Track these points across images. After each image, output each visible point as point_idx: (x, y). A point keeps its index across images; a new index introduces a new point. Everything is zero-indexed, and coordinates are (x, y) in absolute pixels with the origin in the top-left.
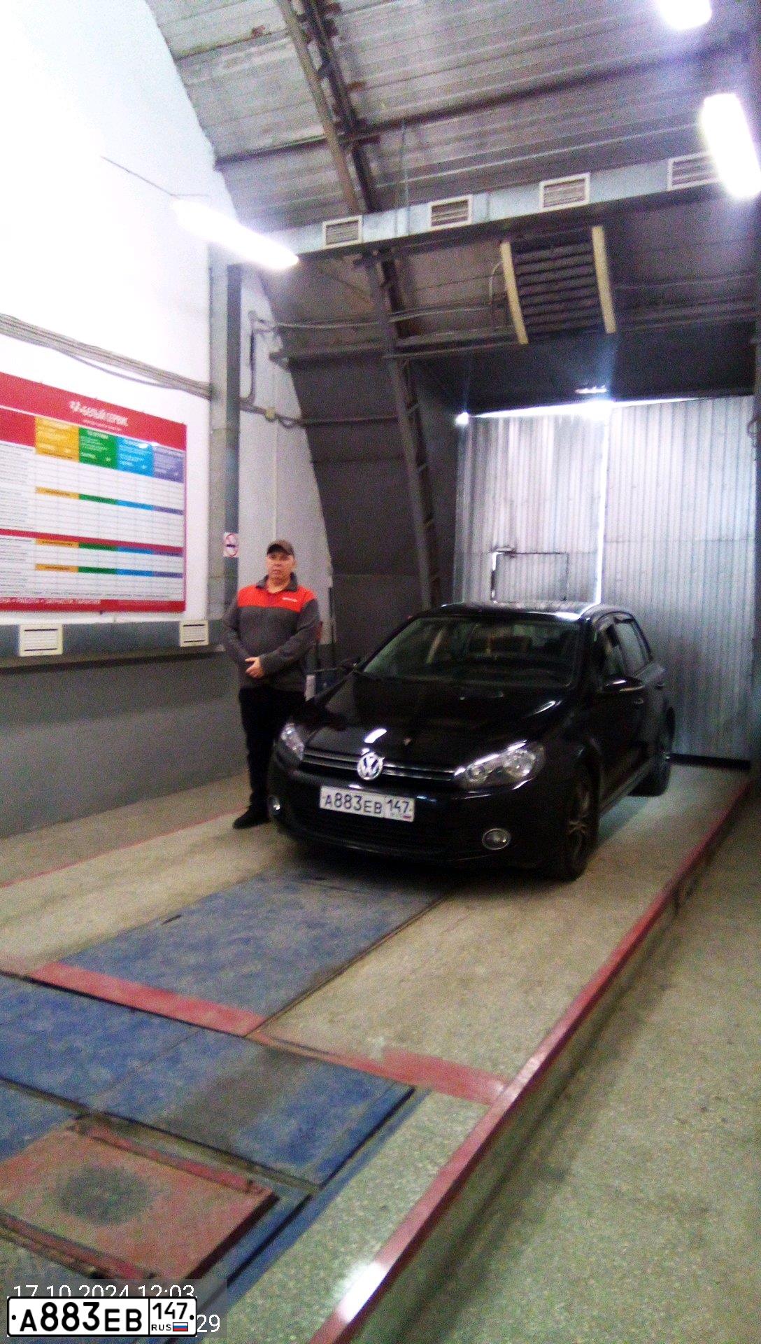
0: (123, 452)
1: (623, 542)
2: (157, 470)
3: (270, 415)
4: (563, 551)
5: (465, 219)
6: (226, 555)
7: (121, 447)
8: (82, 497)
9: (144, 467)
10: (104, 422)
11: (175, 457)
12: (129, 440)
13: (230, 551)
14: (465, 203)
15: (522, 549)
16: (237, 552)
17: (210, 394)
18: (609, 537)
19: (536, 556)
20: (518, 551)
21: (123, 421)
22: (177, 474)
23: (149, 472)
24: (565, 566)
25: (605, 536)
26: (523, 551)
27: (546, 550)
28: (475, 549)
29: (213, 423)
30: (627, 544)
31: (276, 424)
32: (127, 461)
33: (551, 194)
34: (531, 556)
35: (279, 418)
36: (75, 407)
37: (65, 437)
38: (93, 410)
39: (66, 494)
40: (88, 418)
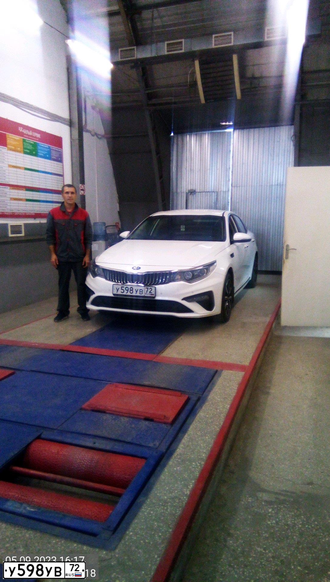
0: (40, 150)
1: (239, 186)
2: (53, 157)
3: (93, 133)
4: (215, 191)
5: (181, 49)
6: (81, 194)
7: (39, 148)
8: (26, 169)
9: (48, 156)
11: (59, 151)
12: (41, 144)
13: (82, 192)
14: (181, 43)
15: (198, 190)
16: (84, 192)
17: (71, 124)
18: (233, 185)
19: (204, 193)
20: (197, 191)
21: (38, 136)
22: (59, 159)
23: (50, 158)
24: (216, 197)
25: (232, 185)
26: (199, 191)
27: (208, 190)
28: (179, 191)
29: (72, 137)
30: (241, 187)
31: (95, 137)
32: (41, 153)
33: (217, 40)
34: (202, 193)
35: (96, 134)
36: (21, 130)
37: (18, 143)
38: (27, 131)
39: (20, 168)
40: (26, 134)
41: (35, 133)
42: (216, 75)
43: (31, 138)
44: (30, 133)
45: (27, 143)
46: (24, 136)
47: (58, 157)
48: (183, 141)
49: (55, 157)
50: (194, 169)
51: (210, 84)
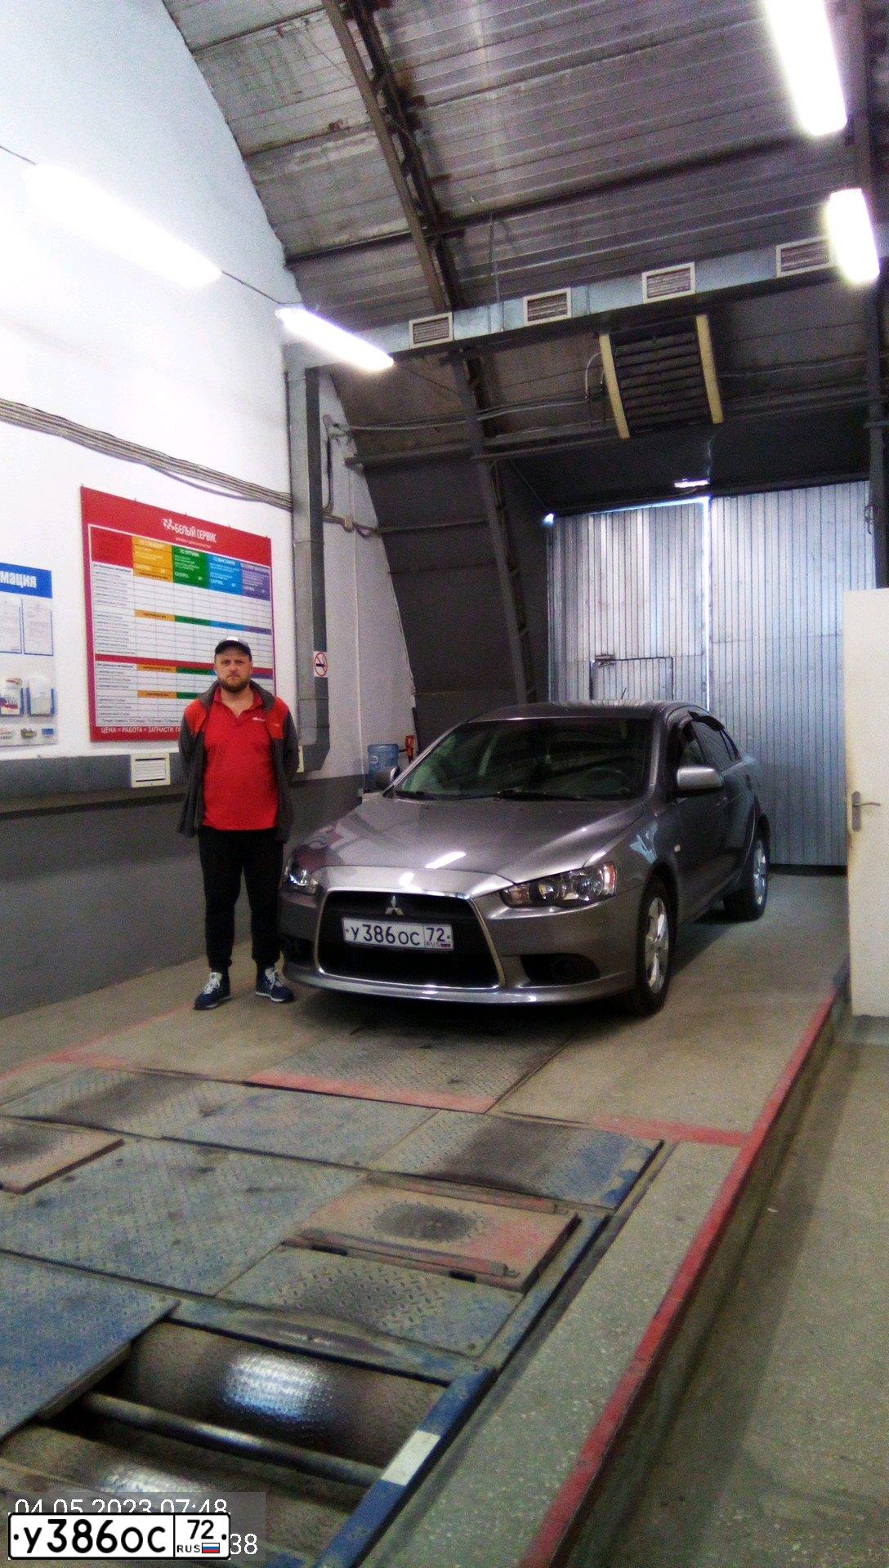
1: (732, 641)
2: (246, 588)
3: (348, 524)
4: (666, 655)
5: (565, 312)
6: (316, 675)
7: (212, 566)
8: (179, 619)
9: (233, 585)
10: (196, 539)
11: (262, 573)
12: (217, 557)
13: (320, 670)
14: (563, 296)
15: (621, 655)
16: (325, 672)
17: (291, 505)
18: (716, 639)
19: (637, 661)
20: (617, 657)
21: (211, 537)
22: (263, 592)
23: (239, 591)
24: (669, 671)
25: (711, 638)
26: (623, 657)
27: (647, 655)
28: (571, 658)
29: (296, 536)
30: (735, 644)
31: (355, 533)
32: (216, 579)
33: (655, 285)
34: (631, 662)
35: (357, 528)
36: (168, 524)
37: (160, 557)
38: (184, 527)
39: (163, 617)
40: (179, 535)
41: (204, 532)
42: (655, 367)
43: (194, 543)
44: (191, 532)
45: (184, 555)
46: (177, 539)
47: (259, 588)
48: (577, 531)
49: (252, 587)
50: (610, 601)
51: (640, 391)
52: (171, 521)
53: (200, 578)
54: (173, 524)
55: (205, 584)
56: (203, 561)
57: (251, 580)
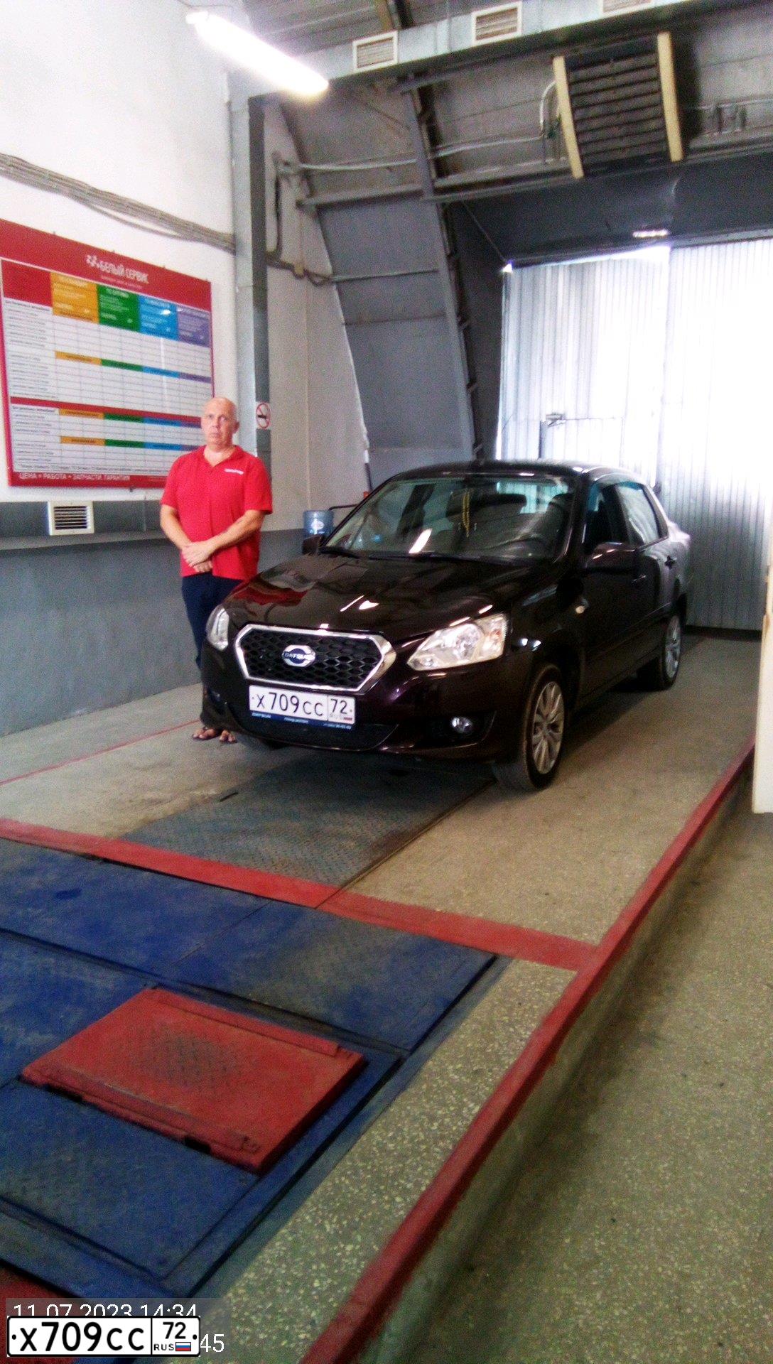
2: (183, 333)
4: (616, 415)
5: (513, 30)
6: (257, 426)
8: (105, 363)
10: (125, 279)
12: (150, 299)
13: (262, 420)
14: (514, 11)
15: (570, 413)
17: (232, 246)
18: (666, 399)
19: (587, 421)
22: (202, 338)
23: (173, 335)
24: (618, 432)
26: (572, 416)
28: (521, 414)
29: (237, 280)
32: (149, 322)
34: (581, 421)
36: (92, 261)
37: (83, 296)
38: (111, 265)
39: (88, 360)
40: (105, 273)
41: (134, 271)
42: (611, 95)
43: (122, 282)
44: (120, 271)
45: (112, 296)
46: (103, 277)
47: (198, 333)
48: (534, 285)
49: (190, 332)
50: (563, 357)
51: (595, 124)
52: (95, 258)
53: (130, 321)
54: (98, 262)
55: (135, 327)
56: (133, 302)
57: (188, 326)
